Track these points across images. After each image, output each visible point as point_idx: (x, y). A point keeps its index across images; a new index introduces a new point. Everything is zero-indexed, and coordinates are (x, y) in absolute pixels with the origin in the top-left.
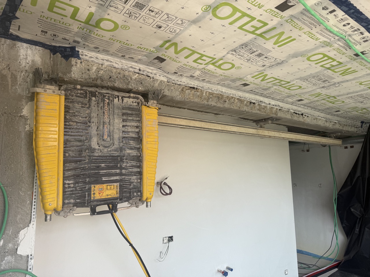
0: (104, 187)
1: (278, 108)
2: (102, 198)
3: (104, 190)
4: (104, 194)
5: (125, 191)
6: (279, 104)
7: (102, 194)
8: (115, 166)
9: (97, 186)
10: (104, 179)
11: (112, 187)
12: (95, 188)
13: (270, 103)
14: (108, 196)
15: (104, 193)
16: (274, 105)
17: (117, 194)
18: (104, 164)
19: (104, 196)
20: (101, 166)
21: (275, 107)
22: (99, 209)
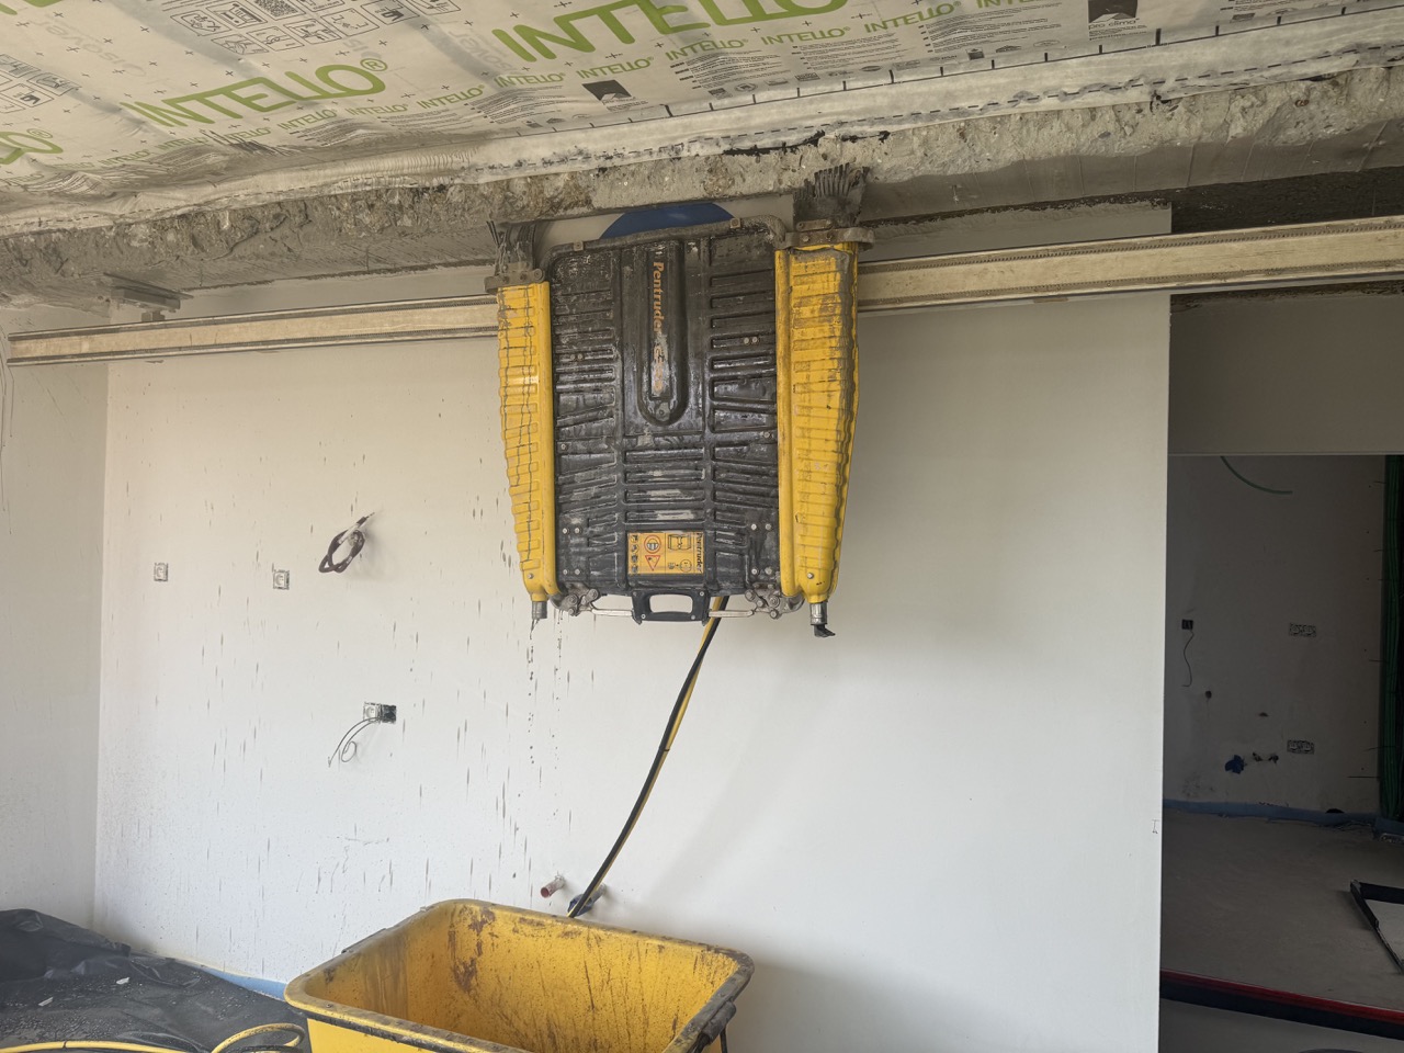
0: (663, 541)
1: (580, 166)
2: (657, 572)
3: (662, 549)
4: (662, 562)
5: (724, 558)
6: (582, 146)
7: (654, 559)
8: (692, 475)
9: (642, 537)
10: (661, 517)
11: (685, 541)
12: (638, 543)
13: (524, 156)
14: (672, 568)
15: (662, 558)
16: (556, 159)
17: (699, 563)
18: (658, 469)
19: (661, 568)
20: (652, 477)
21: (564, 168)
22: (659, 603)
